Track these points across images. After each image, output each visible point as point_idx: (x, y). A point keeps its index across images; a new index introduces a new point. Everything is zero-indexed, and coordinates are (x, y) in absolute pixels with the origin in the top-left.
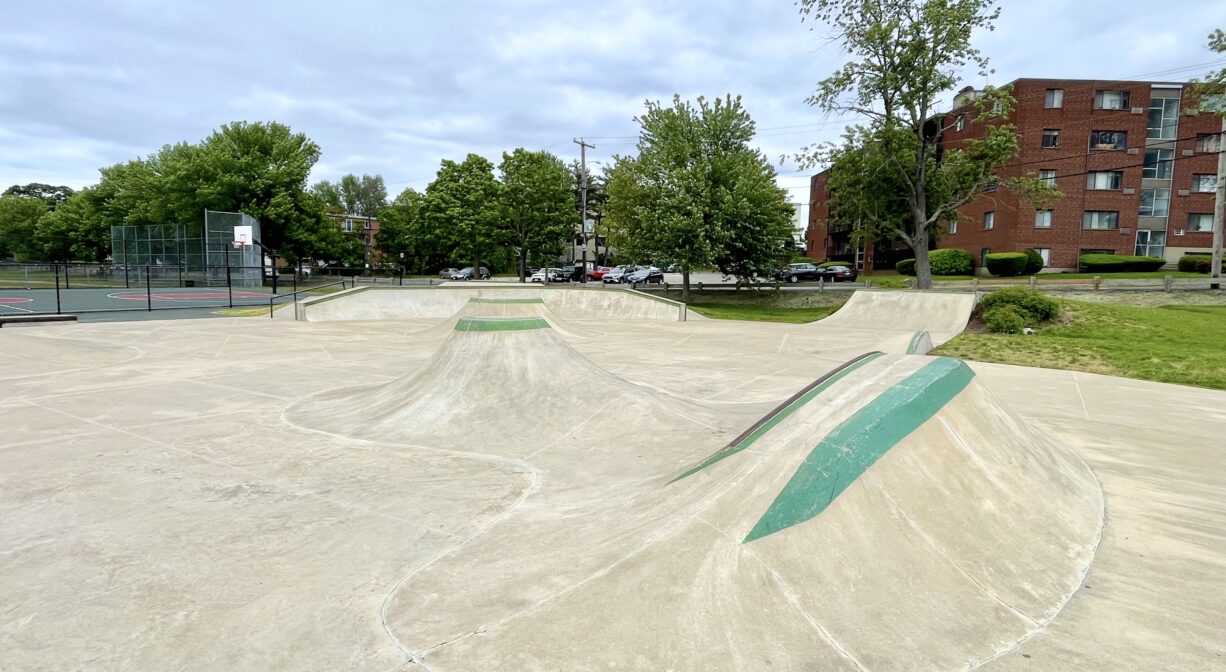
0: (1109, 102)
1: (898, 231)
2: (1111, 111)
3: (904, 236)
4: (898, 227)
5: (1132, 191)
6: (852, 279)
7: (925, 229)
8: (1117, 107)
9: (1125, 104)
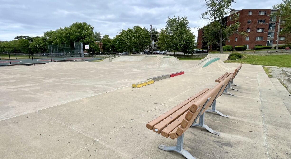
0: (262, 14)
1: (216, 42)
2: (262, 16)
3: (218, 43)
4: (217, 41)
5: (266, 32)
6: (207, 52)
7: (222, 42)
8: (264, 15)
9: (265, 14)
